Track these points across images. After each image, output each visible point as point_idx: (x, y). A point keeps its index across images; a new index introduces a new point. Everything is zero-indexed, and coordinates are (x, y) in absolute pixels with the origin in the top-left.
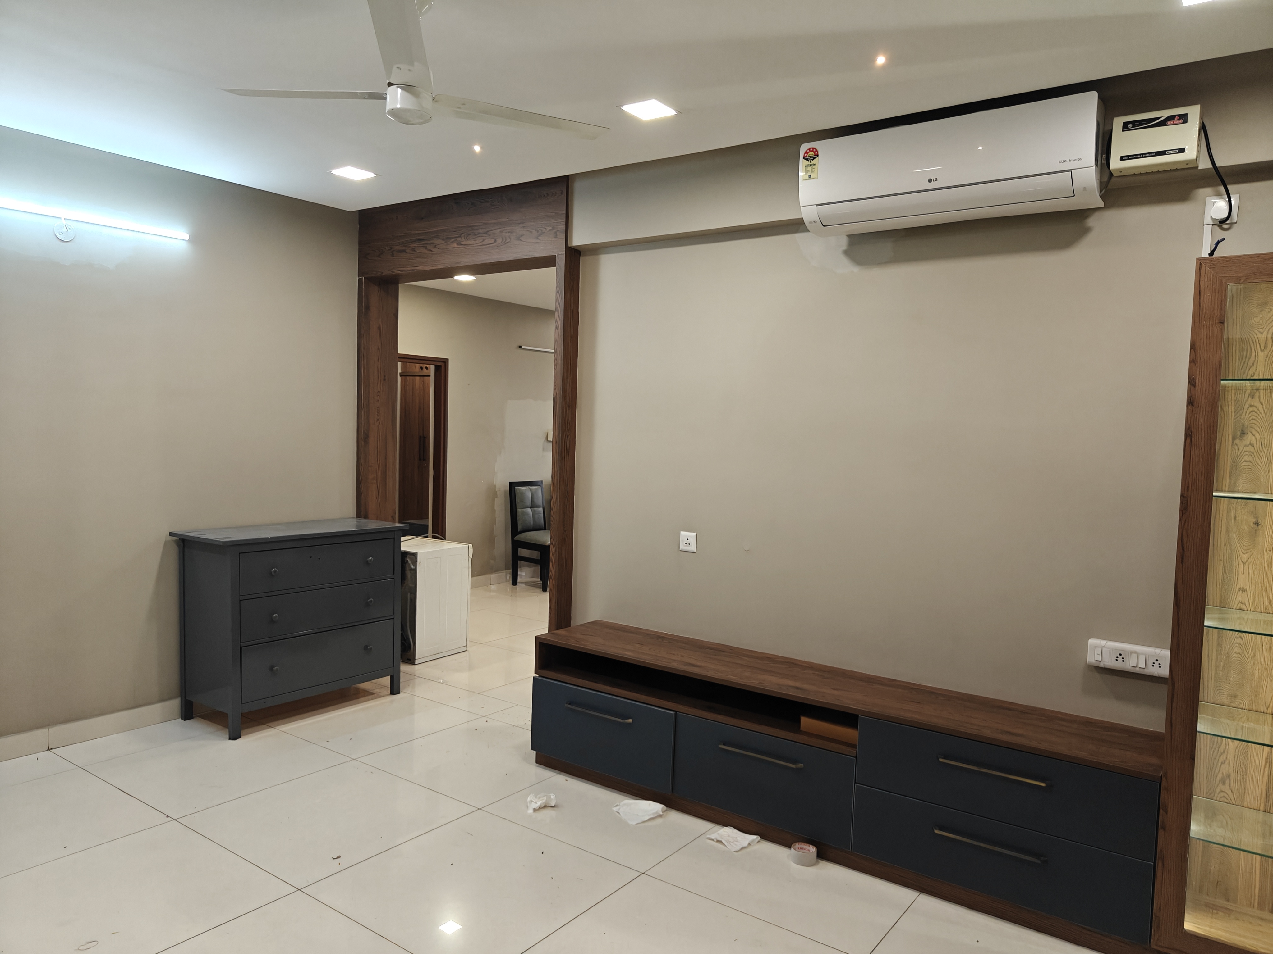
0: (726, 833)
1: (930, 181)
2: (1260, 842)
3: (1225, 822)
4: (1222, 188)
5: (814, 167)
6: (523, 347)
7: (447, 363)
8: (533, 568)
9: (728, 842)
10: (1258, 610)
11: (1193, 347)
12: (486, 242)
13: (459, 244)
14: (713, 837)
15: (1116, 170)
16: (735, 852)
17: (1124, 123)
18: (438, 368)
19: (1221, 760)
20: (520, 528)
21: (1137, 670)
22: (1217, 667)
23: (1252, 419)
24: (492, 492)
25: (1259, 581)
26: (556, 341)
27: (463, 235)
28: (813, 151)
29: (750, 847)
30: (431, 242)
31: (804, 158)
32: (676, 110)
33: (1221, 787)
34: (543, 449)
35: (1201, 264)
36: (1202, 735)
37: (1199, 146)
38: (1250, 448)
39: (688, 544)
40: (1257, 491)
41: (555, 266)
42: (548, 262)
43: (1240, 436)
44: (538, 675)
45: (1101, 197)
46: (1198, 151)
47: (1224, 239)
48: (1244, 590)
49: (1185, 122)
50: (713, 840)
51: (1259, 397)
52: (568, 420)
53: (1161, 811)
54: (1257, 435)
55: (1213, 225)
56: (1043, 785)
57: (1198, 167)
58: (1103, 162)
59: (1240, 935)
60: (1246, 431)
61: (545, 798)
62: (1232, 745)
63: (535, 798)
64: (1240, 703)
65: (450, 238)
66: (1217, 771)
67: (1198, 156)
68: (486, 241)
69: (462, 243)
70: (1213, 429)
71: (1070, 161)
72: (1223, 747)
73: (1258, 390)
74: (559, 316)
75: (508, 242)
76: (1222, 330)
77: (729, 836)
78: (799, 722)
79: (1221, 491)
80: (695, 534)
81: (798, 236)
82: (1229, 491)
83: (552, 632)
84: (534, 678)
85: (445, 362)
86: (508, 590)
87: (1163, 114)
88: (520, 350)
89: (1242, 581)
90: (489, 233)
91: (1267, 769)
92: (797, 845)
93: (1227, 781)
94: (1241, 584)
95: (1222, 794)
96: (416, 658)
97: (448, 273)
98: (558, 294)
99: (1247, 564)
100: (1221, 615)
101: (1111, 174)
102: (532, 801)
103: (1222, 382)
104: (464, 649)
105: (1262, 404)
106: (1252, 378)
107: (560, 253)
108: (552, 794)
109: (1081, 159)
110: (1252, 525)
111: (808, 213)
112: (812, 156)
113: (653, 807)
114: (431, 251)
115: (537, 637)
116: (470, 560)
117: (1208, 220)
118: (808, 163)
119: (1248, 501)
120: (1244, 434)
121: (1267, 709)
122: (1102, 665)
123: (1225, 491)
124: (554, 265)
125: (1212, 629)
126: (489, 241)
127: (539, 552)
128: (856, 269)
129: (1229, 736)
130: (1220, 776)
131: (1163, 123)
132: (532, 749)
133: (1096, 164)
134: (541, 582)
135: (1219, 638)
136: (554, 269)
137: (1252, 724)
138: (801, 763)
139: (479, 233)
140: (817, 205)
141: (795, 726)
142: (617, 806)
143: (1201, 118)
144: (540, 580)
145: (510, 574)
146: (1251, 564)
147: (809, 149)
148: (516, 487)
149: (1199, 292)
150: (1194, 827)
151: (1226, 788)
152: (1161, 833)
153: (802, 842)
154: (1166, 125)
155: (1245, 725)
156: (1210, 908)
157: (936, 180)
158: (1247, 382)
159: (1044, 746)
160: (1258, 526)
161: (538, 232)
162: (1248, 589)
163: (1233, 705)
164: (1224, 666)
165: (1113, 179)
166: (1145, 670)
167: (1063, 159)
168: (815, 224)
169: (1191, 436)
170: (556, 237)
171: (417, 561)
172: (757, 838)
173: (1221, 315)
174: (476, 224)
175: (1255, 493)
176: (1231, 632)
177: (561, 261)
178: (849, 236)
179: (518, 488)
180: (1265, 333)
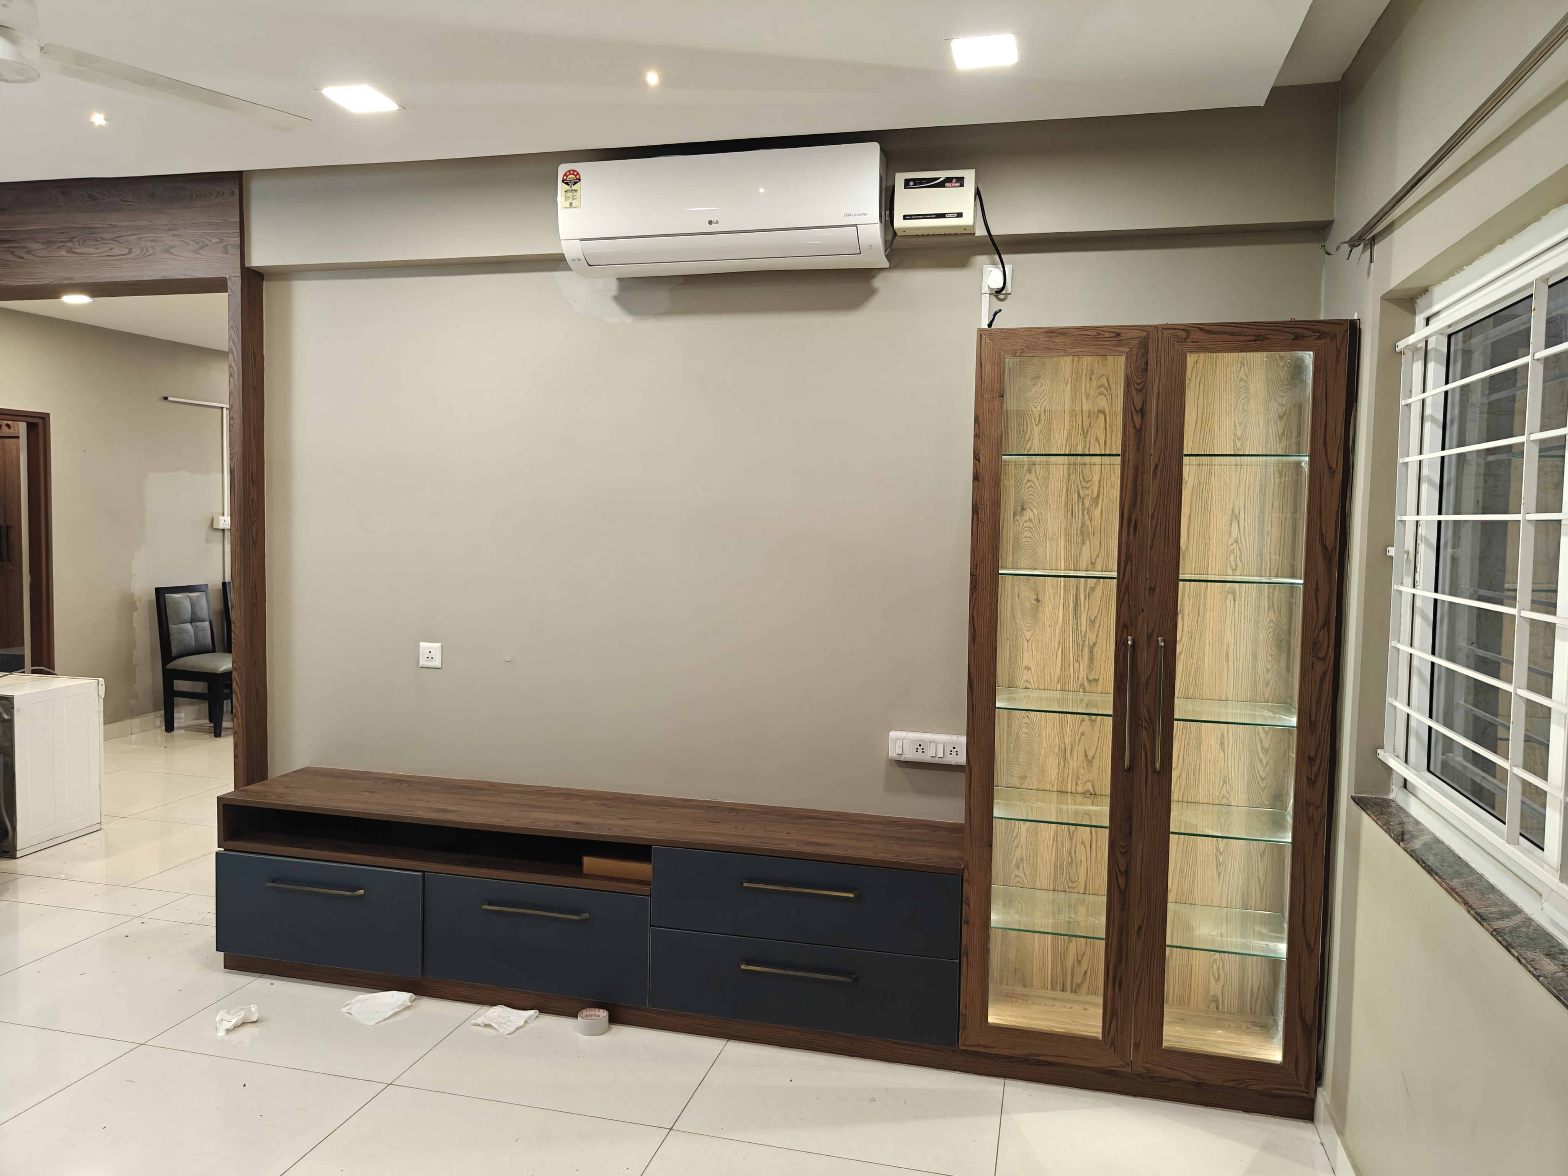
0: (495, 1014)
1: (710, 222)
2: (1051, 921)
3: (1020, 907)
4: (997, 257)
5: (575, 194)
6: (170, 399)
7: (47, 420)
8: (197, 707)
9: (499, 1024)
10: (1041, 688)
11: (976, 421)
12: (115, 252)
13: (70, 251)
14: (479, 1021)
15: (900, 229)
16: (509, 1034)
17: (906, 180)
18: (32, 428)
19: (1015, 844)
20: (174, 651)
21: (936, 760)
22: (1008, 749)
23: (1030, 494)
24: (129, 604)
25: (1042, 658)
26: (231, 393)
27: (75, 239)
28: (573, 174)
29: (527, 1025)
30: (22, 245)
31: (563, 181)
32: (399, 105)
33: (1016, 872)
34: (207, 541)
35: (981, 335)
36: (997, 819)
37: (975, 211)
38: (1029, 524)
39: (430, 658)
40: (1037, 567)
41: (227, 292)
42: (216, 285)
43: (1021, 512)
44: (223, 849)
45: (886, 256)
46: (975, 217)
47: (1000, 310)
48: (1028, 669)
49: (962, 185)
50: (479, 1025)
51: (1036, 472)
52: (253, 500)
53: (964, 905)
54: (1035, 510)
55: (990, 294)
56: (851, 895)
57: (975, 233)
58: (887, 219)
59: (1037, 1019)
60: (1025, 506)
61: (243, 1013)
62: (1024, 826)
63: (226, 1015)
64: (1030, 784)
65: (55, 242)
66: (1012, 857)
67: (974, 222)
68: (115, 250)
69: (75, 250)
70: (996, 505)
71: (855, 215)
72: (1016, 830)
73: (1034, 465)
74: (236, 360)
75: (151, 255)
76: (1002, 403)
77: (500, 1017)
78: (580, 863)
79: (1006, 568)
80: (439, 645)
81: (558, 275)
82: (1012, 568)
83: (242, 789)
84: (217, 853)
85: (44, 418)
86: (159, 738)
87: (942, 175)
88: (165, 403)
89: (1027, 659)
90: (122, 240)
91: (1054, 847)
92: (585, 1012)
93: (1021, 866)
94: (1026, 663)
95: (1017, 879)
96: (18, 849)
97: (52, 292)
98: (232, 330)
99: (1030, 642)
100: (1010, 695)
101: (895, 233)
102: (222, 1020)
103: (1003, 457)
104: (97, 827)
105: (1038, 479)
106: (1029, 453)
107: (233, 275)
108: (253, 1005)
109: (866, 214)
110: (1034, 602)
111: (570, 249)
112: (573, 180)
113: (399, 998)
114: (22, 258)
115: (218, 798)
116: (102, 701)
117: (985, 289)
118: (567, 187)
119: (1029, 577)
120: (1024, 509)
121: (1053, 787)
122: (903, 759)
123: (1009, 568)
124: (225, 290)
125: (1002, 710)
126: (118, 250)
127: (207, 683)
128: (628, 320)
129: (1021, 818)
130: (1015, 860)
131: (942, 185)
132: (217, 950)
133: (881, 221)
134: (212, 725)
135: (1009, 719)
136: (224, 295)
137: (1041, 804)
138: (586, 913)
139: (103, 239)
140: (581, 240)
141: (576, 868)
142: (347, 1005)
143: (976, 183)
144: (210, 721)
145: (160, 717)
146: (1034, 641)
147: (569, 171)
148: (167, 595)
149: (980, 365)
150: (993, 917)
151: (1020, 873)
152: (964, 928)
153: (590, 1007)
154: (945, 187)
155: (1034, 805)
156: (1009, 998)
157: (717, 222)
158: (1025, 457)
159: (851, 853)
160: (1038, 602)
161: (197, 243)
162: (1032, 668)
163: (1023, 786)
164: (1014, 747)
165: (897, 239)
166: (944, 759)
167: (848, 213)
168: (578, 262)
169: (977, 513)
170: (226, 252)
171: (13, 708)
172: (535, 1012)
173: (1000, 388)
174: (98, 226)
175: (1035, 569)
176: (1019, 711)
177: (235, 284)
178: (618, 279)
179: (170, 596)
180: (1039, 407)
